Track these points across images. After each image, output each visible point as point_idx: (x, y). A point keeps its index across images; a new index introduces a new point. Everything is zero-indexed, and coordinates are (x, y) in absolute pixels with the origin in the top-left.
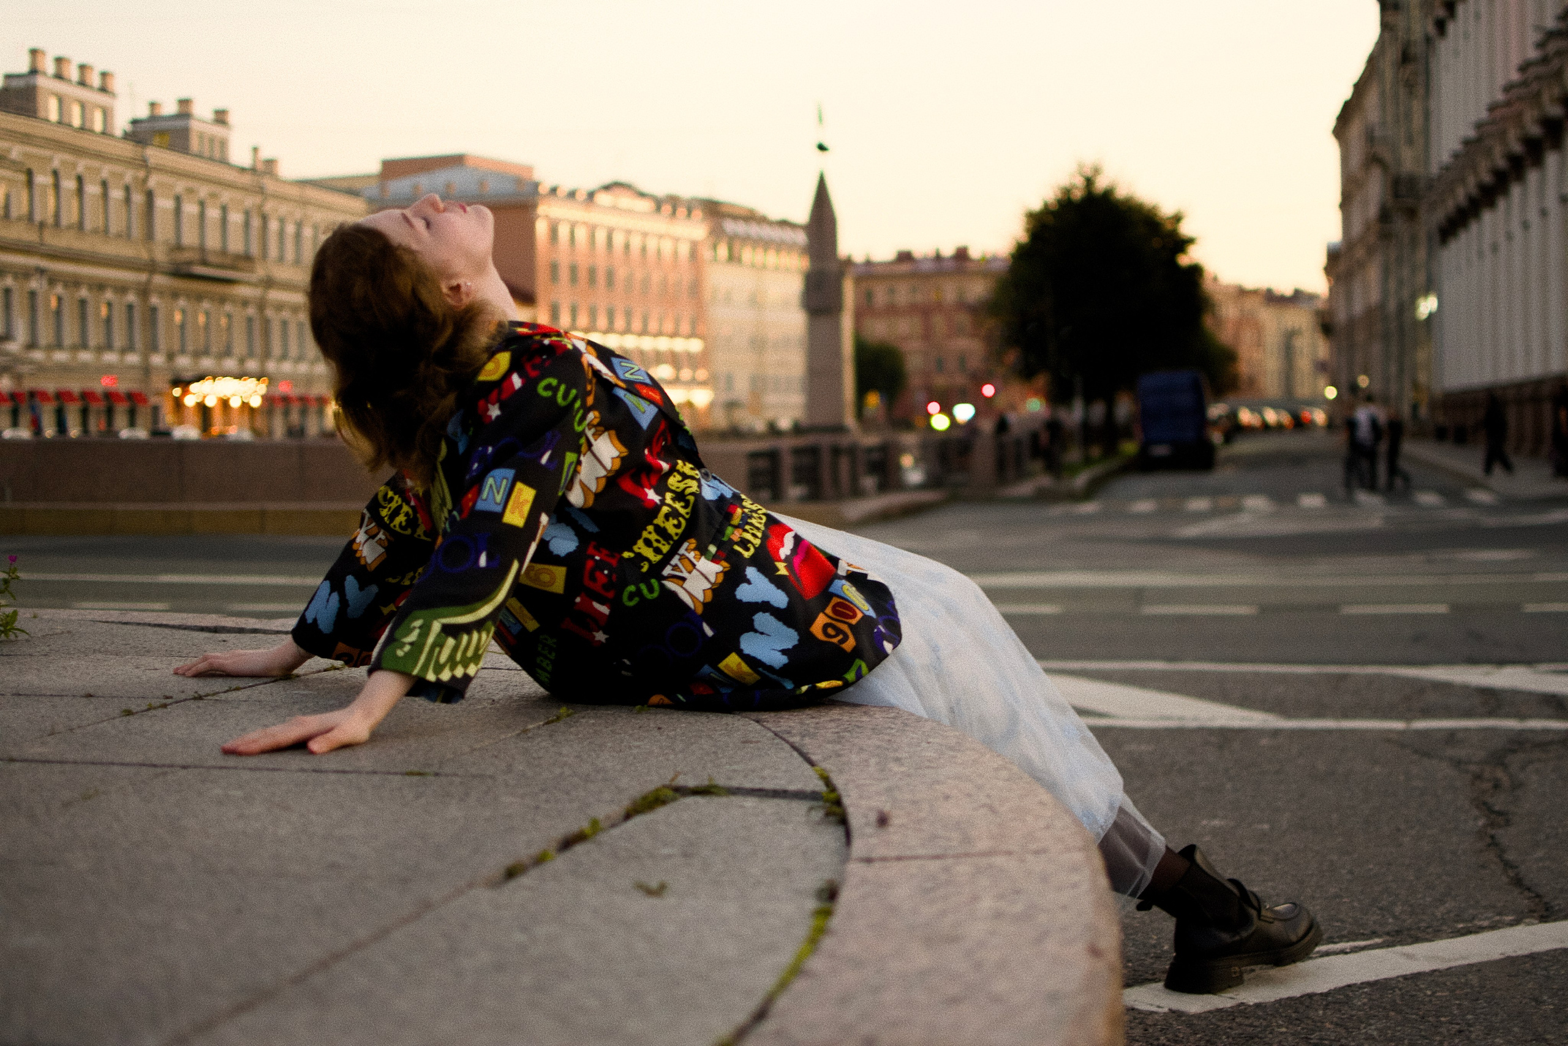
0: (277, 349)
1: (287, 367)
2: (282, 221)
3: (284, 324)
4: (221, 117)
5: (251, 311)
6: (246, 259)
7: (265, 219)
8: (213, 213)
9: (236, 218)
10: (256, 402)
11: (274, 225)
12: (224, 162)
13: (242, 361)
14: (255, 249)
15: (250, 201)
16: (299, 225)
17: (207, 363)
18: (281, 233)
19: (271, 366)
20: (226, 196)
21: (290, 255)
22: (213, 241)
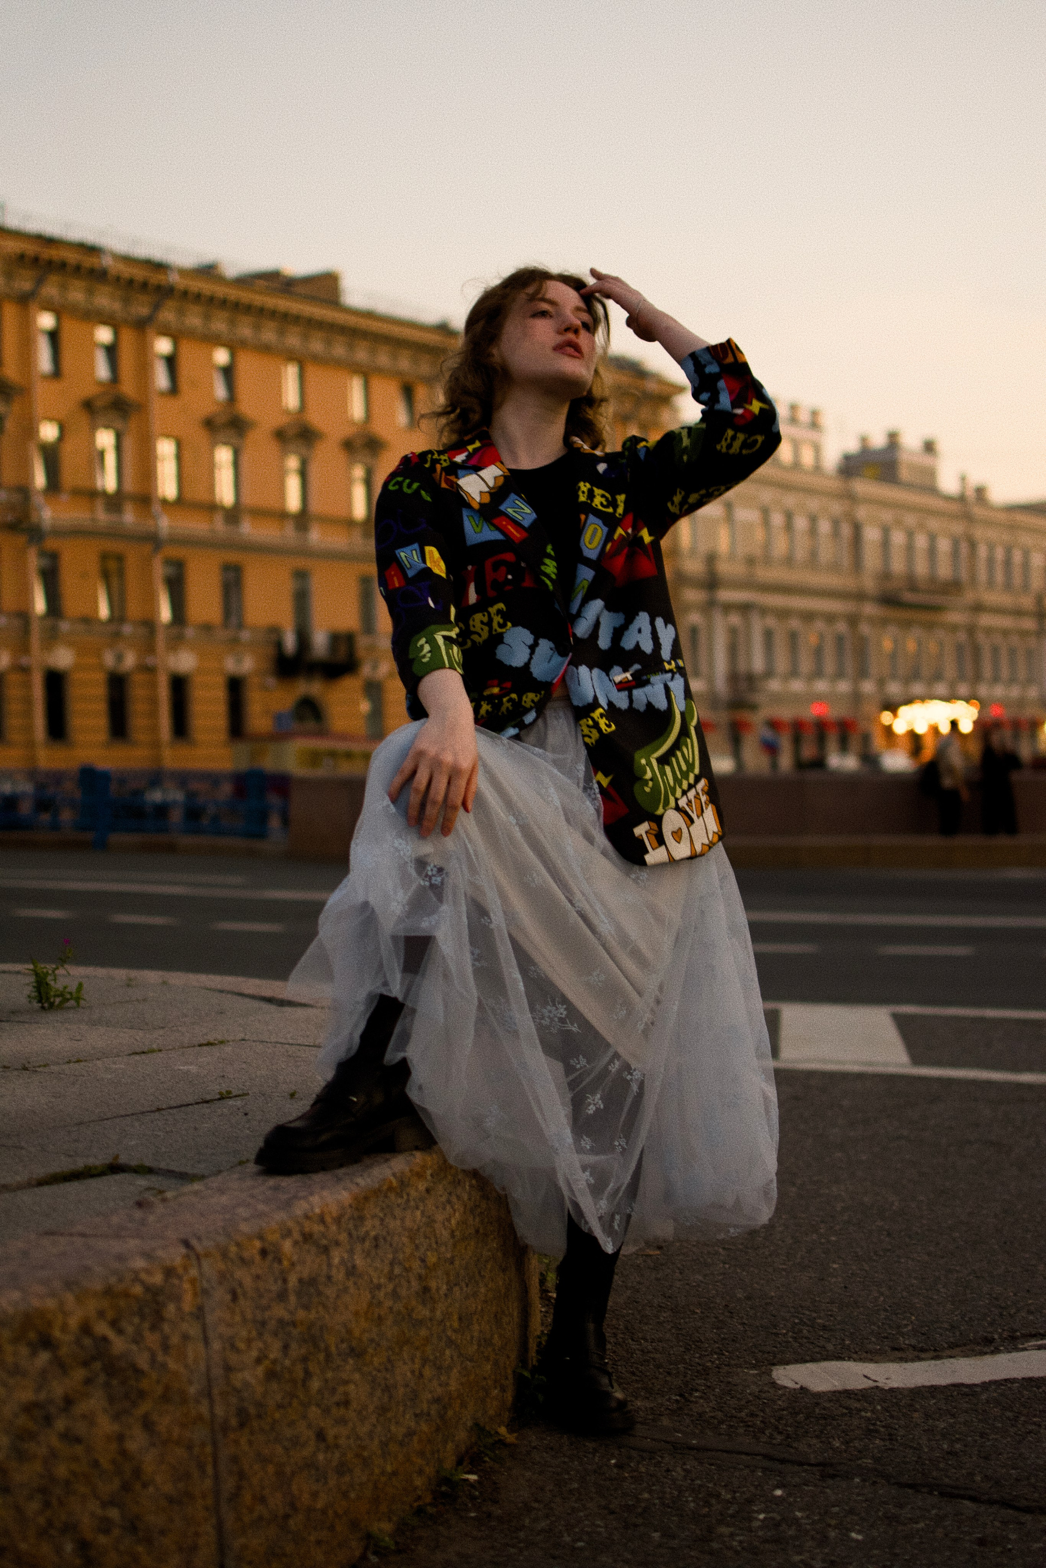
0: (987, 670)
1: (999, 691)
2: (991, 548)
3: (995, 650)
4: (929, 447)
5: (962, 637)
6: (954, 586)
7: (973, 545)
8: (921, 542)
9: (944, 545)
10: (966, 727)
11: (982, 551)
12: (932, 490)
13: (952, 685)
14: (964, 575)
15: (958, 528)
16: (1008, 551)
17: (918, 688)
18: (991, 561)
19: (983, 690)
20: (934, 524)
21: (999, 577)
22: (921, 568)
